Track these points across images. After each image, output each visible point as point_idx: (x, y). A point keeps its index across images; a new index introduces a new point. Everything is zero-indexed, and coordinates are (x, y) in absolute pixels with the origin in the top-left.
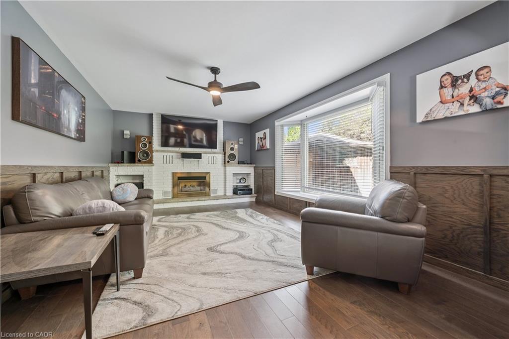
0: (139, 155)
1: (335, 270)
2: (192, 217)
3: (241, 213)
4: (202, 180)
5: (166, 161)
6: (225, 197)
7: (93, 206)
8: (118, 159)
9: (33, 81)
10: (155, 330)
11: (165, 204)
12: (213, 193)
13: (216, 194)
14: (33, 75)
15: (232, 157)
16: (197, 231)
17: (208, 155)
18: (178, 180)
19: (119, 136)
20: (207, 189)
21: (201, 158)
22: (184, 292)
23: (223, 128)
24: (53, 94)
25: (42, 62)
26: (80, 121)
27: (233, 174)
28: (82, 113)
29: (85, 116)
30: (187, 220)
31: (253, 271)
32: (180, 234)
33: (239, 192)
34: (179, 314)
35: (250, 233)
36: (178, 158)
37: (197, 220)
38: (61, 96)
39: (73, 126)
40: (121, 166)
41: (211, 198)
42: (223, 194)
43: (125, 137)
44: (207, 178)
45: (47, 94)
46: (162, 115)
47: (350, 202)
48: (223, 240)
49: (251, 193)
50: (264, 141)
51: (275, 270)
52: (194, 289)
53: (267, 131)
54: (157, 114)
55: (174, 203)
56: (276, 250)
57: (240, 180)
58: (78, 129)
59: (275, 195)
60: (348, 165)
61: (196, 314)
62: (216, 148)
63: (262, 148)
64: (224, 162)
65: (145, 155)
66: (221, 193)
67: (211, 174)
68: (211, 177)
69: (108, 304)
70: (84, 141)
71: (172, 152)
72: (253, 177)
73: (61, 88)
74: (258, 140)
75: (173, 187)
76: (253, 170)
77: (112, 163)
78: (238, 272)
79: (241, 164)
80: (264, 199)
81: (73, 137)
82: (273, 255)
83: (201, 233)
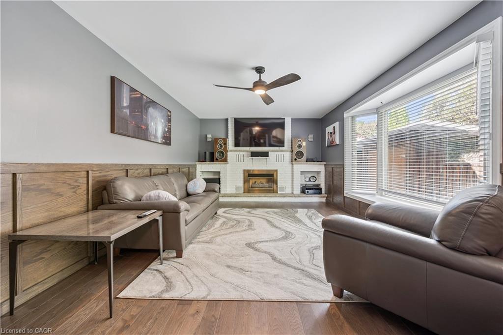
0: (217, 155)
1: (368, 300)
2: (253, 211)
3: (301, 213)
4: (270, 177)
5: (238, 159)
6: (292, 195)
7: (152, 195)
8: (202, 159)
9: (125, 105)
10: (164, 304)
11: (236, 198)
12: (281, 191)
13: (284, 191)
14: (125, 101)
15: (300, 154)
16: (249, 226)
17: (276, 153)
18: (248, 176)
19: (203, 139)
20: (275, 186)
21: (268, 156)
22: (203, 279)
23: (292, 126)
24: (142, 112)
25: (132, 90)
26: (166, 130)
27: (301, 172)
28: (168, 123)
29: (170, 126)
30: (247, 214)
31: (275, 275)
32: (232, 226)
33: (306, 191)
34: (188, 297)
35: (296, 235)
36: (248, 157)
37: (255, 215)
38: (148, 112)
39: (160, 134)
40: (204, 164)
41: (277, 195)
42: (290, 192)
43: (208, 140)
44: (275, 176)
45: (137, 112)
46: (235, 119)
47: (418, 213)
48: (264, 237)
49: (320, 193)
50: (333, 136)
51: (298, 281)
52: (211, 278)
53: (337, 125)
54: (231, 118)
55: (244, 198)
56: (313, 259)
57: (310, 178)
58: (164, 136)
59: (344, 197)
60: (467, 162)
61: (200, 301)
62: (284, 146)
63: (332, 145)
64: (292, 159)
65: (221, 155)
66: (288, 191)
67: (278, 172)
68: (278, 175)
69: (149, 273)
70: (170, 145)
71: (244, 151)
72: (324, 175)
73: (149, 107)
74: (328, 135)
75: (244, 183)
76: (324, 168)
77: (199, 161)
78: (258, 272)
79: (309, 162)
80: (334, 200)
81: (160, 142)
82: (307, 263)
83: (251, 227)
